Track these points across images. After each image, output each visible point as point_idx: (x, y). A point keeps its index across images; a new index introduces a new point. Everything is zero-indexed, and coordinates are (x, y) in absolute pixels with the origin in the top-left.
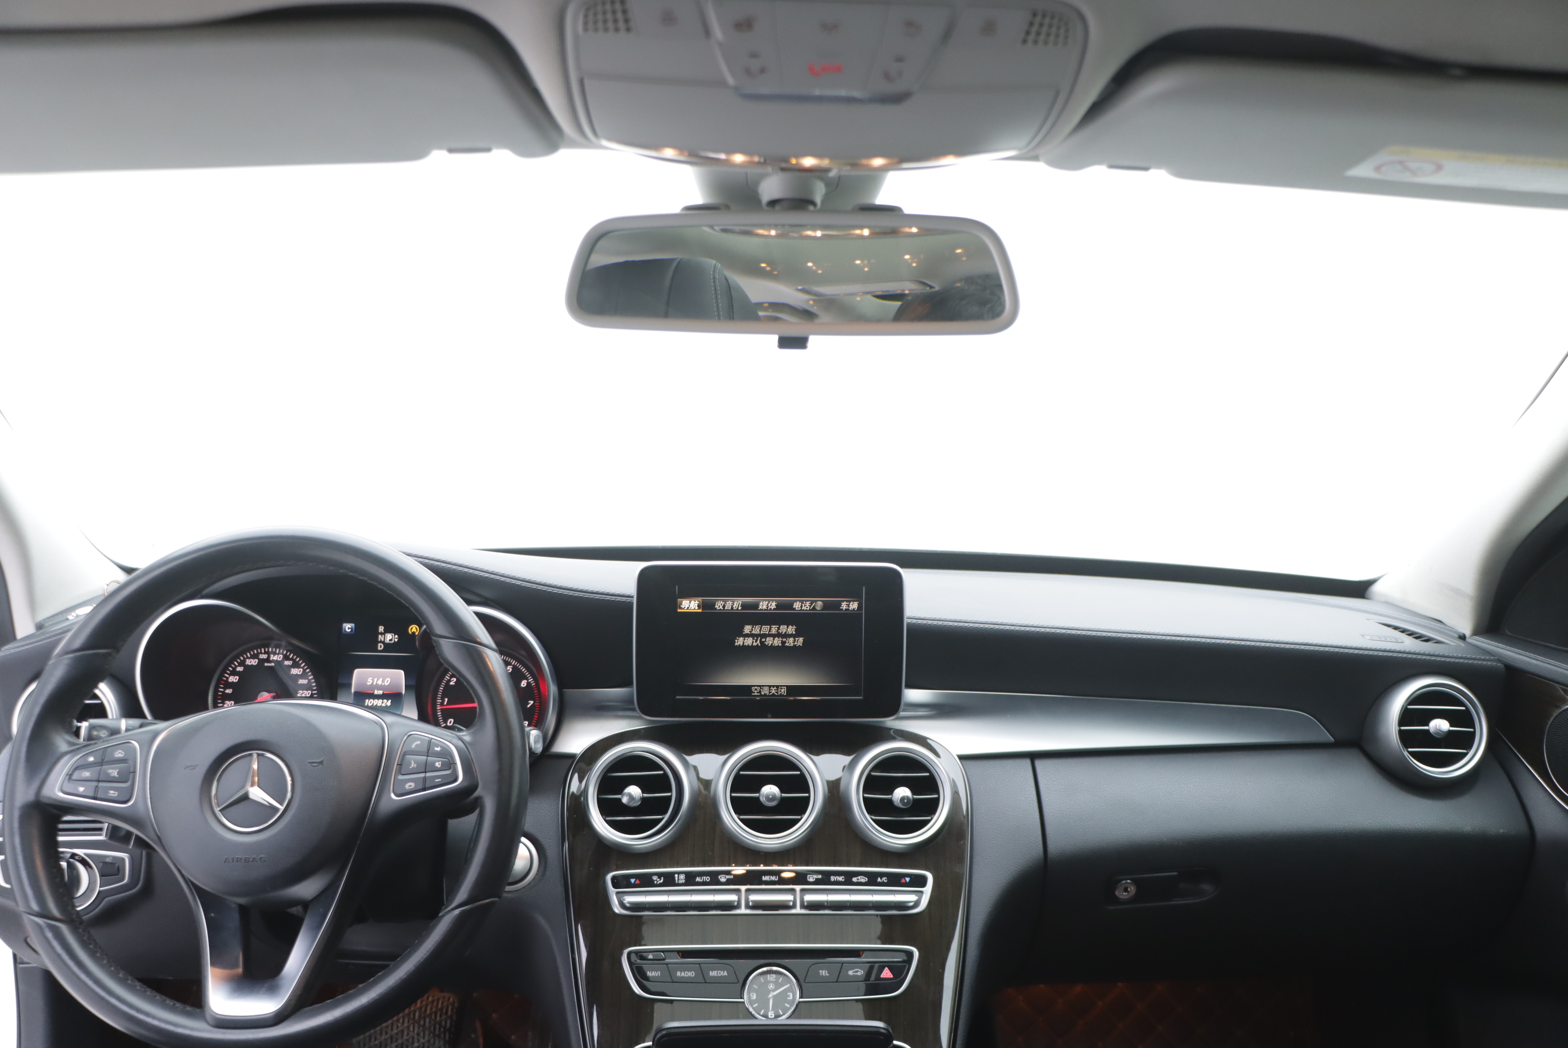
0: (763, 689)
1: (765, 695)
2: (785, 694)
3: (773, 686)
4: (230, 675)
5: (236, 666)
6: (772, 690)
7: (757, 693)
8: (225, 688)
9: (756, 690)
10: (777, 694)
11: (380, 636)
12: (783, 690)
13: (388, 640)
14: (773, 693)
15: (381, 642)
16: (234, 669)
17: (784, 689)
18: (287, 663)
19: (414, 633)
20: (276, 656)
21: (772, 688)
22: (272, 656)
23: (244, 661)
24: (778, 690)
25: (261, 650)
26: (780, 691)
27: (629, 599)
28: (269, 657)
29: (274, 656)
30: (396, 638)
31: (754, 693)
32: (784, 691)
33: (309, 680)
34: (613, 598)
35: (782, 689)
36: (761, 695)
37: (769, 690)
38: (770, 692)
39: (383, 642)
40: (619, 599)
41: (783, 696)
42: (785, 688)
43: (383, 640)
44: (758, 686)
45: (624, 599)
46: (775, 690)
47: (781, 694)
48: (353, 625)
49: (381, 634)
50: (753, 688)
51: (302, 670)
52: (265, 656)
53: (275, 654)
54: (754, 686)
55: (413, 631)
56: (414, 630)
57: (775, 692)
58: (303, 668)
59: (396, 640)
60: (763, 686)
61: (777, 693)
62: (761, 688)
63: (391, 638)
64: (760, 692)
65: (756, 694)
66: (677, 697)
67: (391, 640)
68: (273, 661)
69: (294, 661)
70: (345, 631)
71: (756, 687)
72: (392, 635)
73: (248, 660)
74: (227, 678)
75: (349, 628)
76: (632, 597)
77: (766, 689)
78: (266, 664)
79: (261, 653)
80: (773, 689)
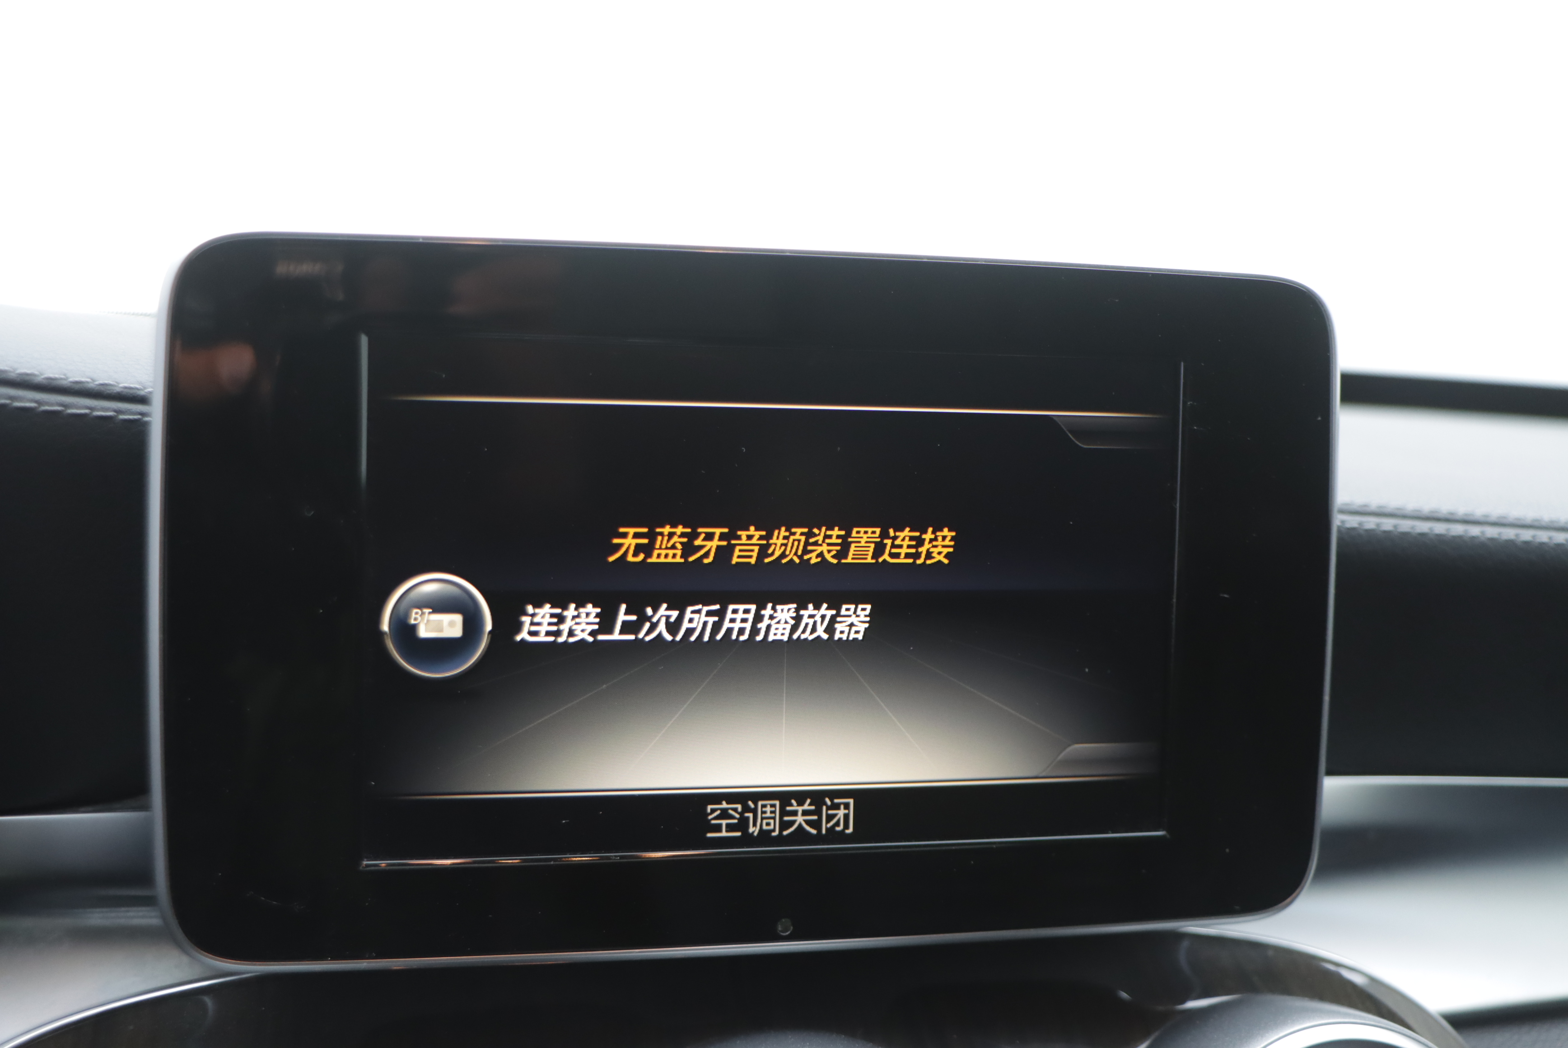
0: (755, 812)
1: (765, 837)
2: (850, 830)
3: (801, 796)
6: (795, 813)
7: (730, 828)
9: (724, 814)
10: (814, 832)
12: (841, 812)
14: (800, 825)
17: (847, 806)
21: (794, 806)
24: (818, 812)
26: (830, 818)
27: (129, 411)
31: (718, 828)
32: (846, 816)
34: (52, 402)
35: (837, 807)
36: (747, 839)
37: (783, 813)
38: (784, 825)
40: (80, 406)
41: (842, 837)
42: (851, 801)
44: (732, 798)
45: (104, 408)
46: (805, 813)
47: (830, 830)
50: (709, 807)
54: (716, 798)
57: (807, 822)
60: (757, 797)
61: (816, 824)
62: (746, 809)
64: (743, 825)
65: (724, 834)
66: (365, 863)
71: (724, 805)
76: (143, 400)
77: (769, 809)
80: (800, 809)
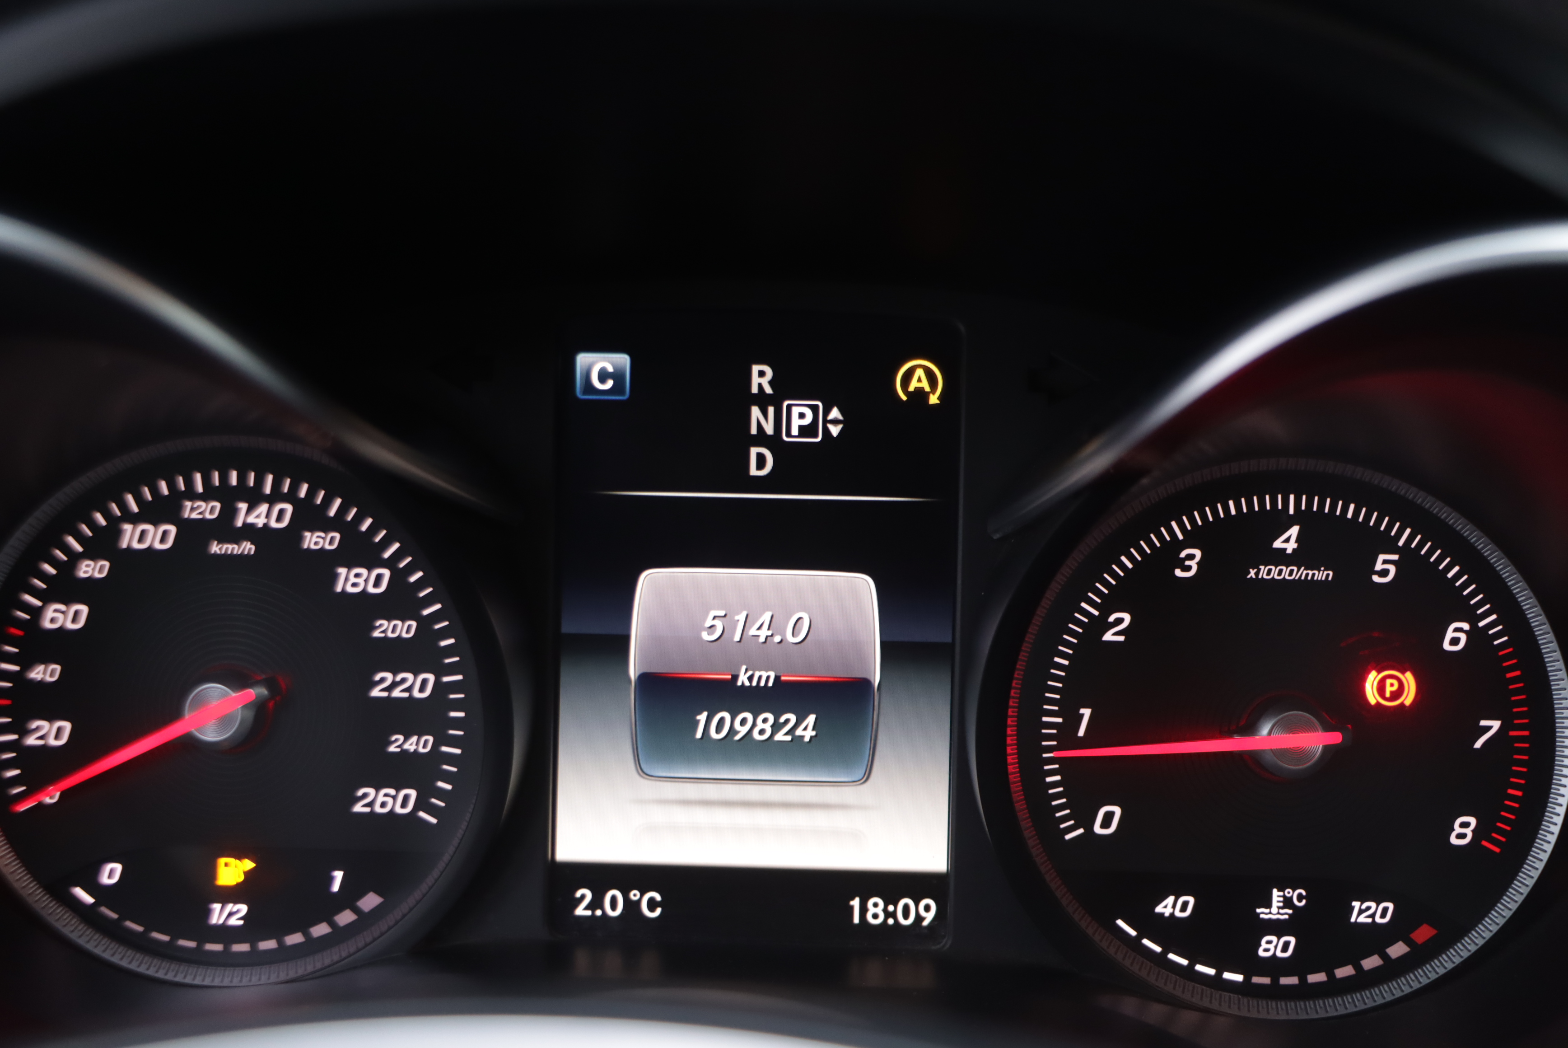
4: (47, 597)
5: (75, 558)
8: (27, 661)
11: (756, 412)
13: (795, 431)
15: (762, 439)
16: (67, 568)
18: (313, 540)
19: (920, 395)
20: (264, 508)
22: (243, 506)
23: (113, 531)
25: (189, 483)
28: (229, 512)
29: (249, 511)
30: (835, 422)
33: (425, 624)
39: (773, 442)
43: (769, 429)
48: (624, 360)
49: (762, 400)
51: (386, 573)
52: (209, 510)
53: (254, 498)
55: (913, 385)
56: (919, 381)
58: (390, 564)
59: (835, 430)
63: (808, 420)
67: (804, 431)
68: (249, 532)
69: (348, 530)
70: (588, 387)
72: (814, 409)
73: (128, 527)
74: (36, 613)
75: (603, 376)
78: (215, 548)
79: (192, 495)
